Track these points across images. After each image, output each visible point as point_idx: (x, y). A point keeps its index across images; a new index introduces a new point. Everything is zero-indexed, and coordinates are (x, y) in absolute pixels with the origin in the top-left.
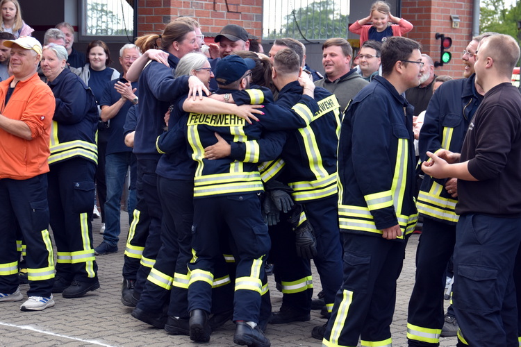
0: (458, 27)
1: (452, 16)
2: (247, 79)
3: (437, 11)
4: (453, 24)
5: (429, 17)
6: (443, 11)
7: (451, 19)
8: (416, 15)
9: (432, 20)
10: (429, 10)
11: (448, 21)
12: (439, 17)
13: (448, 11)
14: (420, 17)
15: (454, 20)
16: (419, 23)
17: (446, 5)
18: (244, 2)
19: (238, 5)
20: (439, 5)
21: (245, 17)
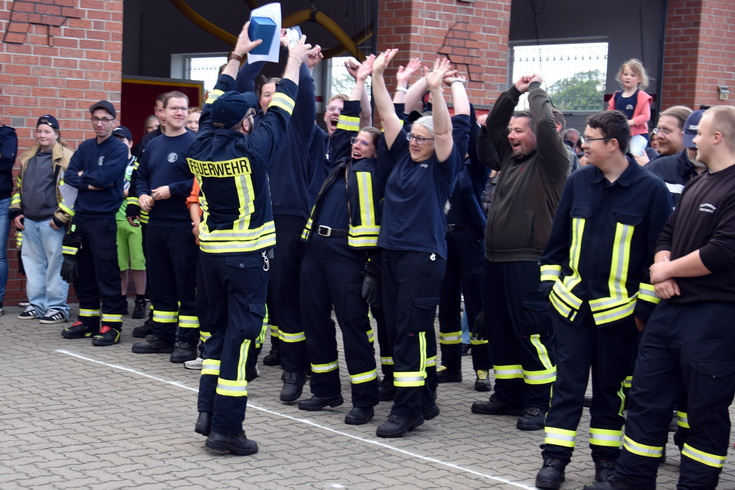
0: (727, 99)
1: (721, 86)
2: (249, 120)
3: (703, 81)
4: (721, 96)
5: (693, 88)
6: (709, 81)
7: (719, 90)
8: (679, 85)
9: (697, 91)
10: (694, 80)
11: (716, 92)
12: (705, 88)
13: (716, 82)
14: (683, 88)
15: (722, 91)
16: (682, 94)
17: (713, 75)
18: (488, 71)
19: (481, 73)
20: (706, 74)
21: (488, 87)
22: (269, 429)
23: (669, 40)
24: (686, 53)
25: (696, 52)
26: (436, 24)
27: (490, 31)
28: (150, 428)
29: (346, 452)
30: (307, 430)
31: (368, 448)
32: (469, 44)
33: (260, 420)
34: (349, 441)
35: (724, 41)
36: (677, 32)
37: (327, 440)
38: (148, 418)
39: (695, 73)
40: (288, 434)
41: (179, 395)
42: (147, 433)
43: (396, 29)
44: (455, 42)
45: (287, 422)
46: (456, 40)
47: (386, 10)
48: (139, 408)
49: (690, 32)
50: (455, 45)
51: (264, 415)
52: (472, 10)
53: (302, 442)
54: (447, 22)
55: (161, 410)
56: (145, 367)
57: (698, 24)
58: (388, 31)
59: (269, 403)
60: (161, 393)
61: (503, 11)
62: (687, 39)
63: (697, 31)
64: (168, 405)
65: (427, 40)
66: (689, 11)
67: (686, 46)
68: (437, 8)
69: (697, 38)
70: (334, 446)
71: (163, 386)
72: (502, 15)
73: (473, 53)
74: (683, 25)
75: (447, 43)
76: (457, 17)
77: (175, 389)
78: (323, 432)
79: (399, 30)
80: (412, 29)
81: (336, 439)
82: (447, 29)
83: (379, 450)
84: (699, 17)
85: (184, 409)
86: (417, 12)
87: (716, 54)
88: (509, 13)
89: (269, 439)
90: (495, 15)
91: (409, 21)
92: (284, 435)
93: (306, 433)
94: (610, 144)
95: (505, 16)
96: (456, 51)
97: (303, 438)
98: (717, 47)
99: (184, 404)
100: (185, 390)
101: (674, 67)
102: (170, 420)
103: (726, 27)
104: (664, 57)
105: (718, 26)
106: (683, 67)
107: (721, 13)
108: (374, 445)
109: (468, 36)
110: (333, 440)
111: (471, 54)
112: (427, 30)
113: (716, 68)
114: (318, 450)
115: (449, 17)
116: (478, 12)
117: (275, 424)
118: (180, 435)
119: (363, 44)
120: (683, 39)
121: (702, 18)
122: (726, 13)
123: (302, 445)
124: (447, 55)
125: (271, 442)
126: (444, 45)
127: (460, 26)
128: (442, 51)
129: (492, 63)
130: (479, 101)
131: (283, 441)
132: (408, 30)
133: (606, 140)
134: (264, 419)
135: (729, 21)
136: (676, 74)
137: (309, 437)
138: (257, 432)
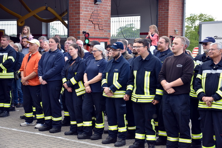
0: (177, 33)
1: (176, 29)
3: (170, 28)
5: (167, 30)
6: (172, 28)
7: (175, 31)
10: (167, 28)
11: (174, 31)
12: (171, 30)
13: (174, 28)
14: (164, 30)
15: (176, 31)
16: (164, 32)
17: (173, 26)
18: (105, 26)
19: (103, 27)
20: (171, 26)
21: (105, 31)
22: (49, 141)
23: (159, 15)
24: (165, 19)
25: (168, 19)
26: (88, 11)
27: (105, 13)
28: (9, 143)
29: (74, 145)
30: (60, 140)
31: (80, 144)
32: (98, 18)
33: (45, 138)
34: (75, 142)
35: (176, 15)
36: (162, 13)
37: (67, 142)
38: (8, 140)
39: (168, 26)
40: (55, 142)
41: (16, 133)
42: (9, 145)
43: (75, 13)
44: (94, 17)
45: (54, 138)
46: (94, 16)
47: (71, 7)
48: (3, 138)
49: (166, 12)
50: (94, 18)
51: (46, 137)
52: (99, 7)
53: (60, 143)
54: (91, 10)
55: (11, 138)
56: (2, 125)
57: (168, 10)
58: (72, 13)
59: (47, 133)
60: (10, 132)
61: (109, 7)
62: (165, 15)
63: (168, 12)
64: (13, 136)
65: (85, 16)
66: (165, 6)
67: (164, 17)
68: (88, 6)
69: (168, 15)
70: (70, 144)
71: (10, 130)
72: (108, 8)
73: (100, 20)
74: (163, 10)
75: (91, 17)
76: (94, 9)
77: (14, 131)
78: (66, 140)
79: (76, 13)
80: (80, 13)
81: (70, 142)
82: (91, 13)
83: (84, 144)
84: (168, 8)
85: (19, 137)
86: (82, 7)
87: (174, 19)
88: (110, 7)
89: (49, 143)
90: (106, 8)
91: (79, 10)
92: (54, 142)
93: (60, 141)
94: (145, 48)
95: (109, 8)
96: (94, 20)
97: (60, 142)
98: (174, 17)
99: (18, 135)
100: (18, 131)
101: (161, 24)
102: (15, 140)
103: (176, 11)
104: (158, 21)
105: (174, 11)
106: (164, 24)
107: (175, 6)
108: (82, 143)
109: (98, 15)
110: (69, 142)
111: (99, 21)
112: (85, 13)
113: (174, 24)
114: (66, 145)
115: (92, 9)
116: (101, 7)
117: (50, 139)
118: (20, 144)
119: (64, 17)
120: (163, 15)
121: (169, 8)
122: (176, 7)
123: (60, 144)
124: (92, 21)
125: (50, 144)
126: (91, 18)
127: (95, 12)
128: (90, 20)
129: (106, 23)
130: (102, 36)
131: (54, 144)
132: (79, 13)
133: (144, 46)
134: (46, 138)
135: (177, 9)
136: (162, 26)
137: (62, 142)
138: (45, 142)
